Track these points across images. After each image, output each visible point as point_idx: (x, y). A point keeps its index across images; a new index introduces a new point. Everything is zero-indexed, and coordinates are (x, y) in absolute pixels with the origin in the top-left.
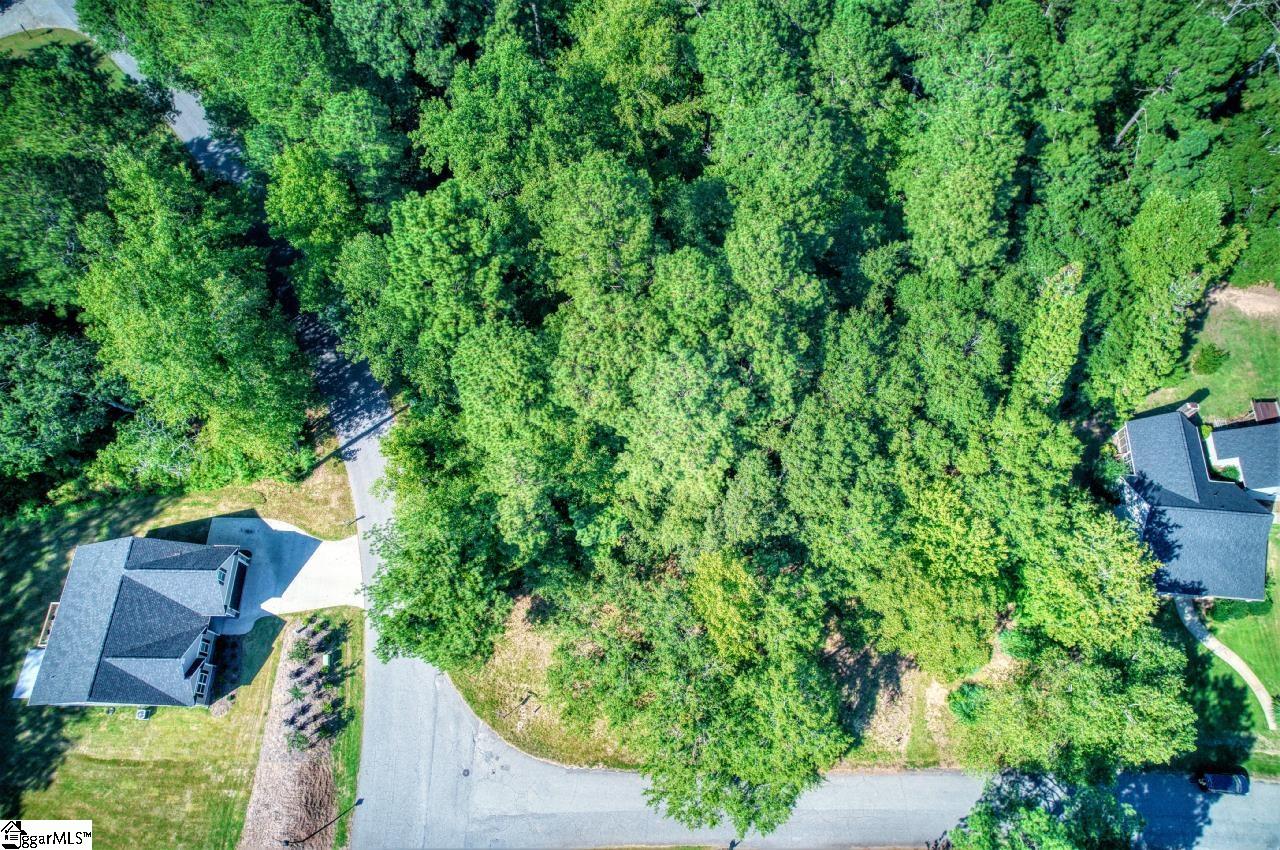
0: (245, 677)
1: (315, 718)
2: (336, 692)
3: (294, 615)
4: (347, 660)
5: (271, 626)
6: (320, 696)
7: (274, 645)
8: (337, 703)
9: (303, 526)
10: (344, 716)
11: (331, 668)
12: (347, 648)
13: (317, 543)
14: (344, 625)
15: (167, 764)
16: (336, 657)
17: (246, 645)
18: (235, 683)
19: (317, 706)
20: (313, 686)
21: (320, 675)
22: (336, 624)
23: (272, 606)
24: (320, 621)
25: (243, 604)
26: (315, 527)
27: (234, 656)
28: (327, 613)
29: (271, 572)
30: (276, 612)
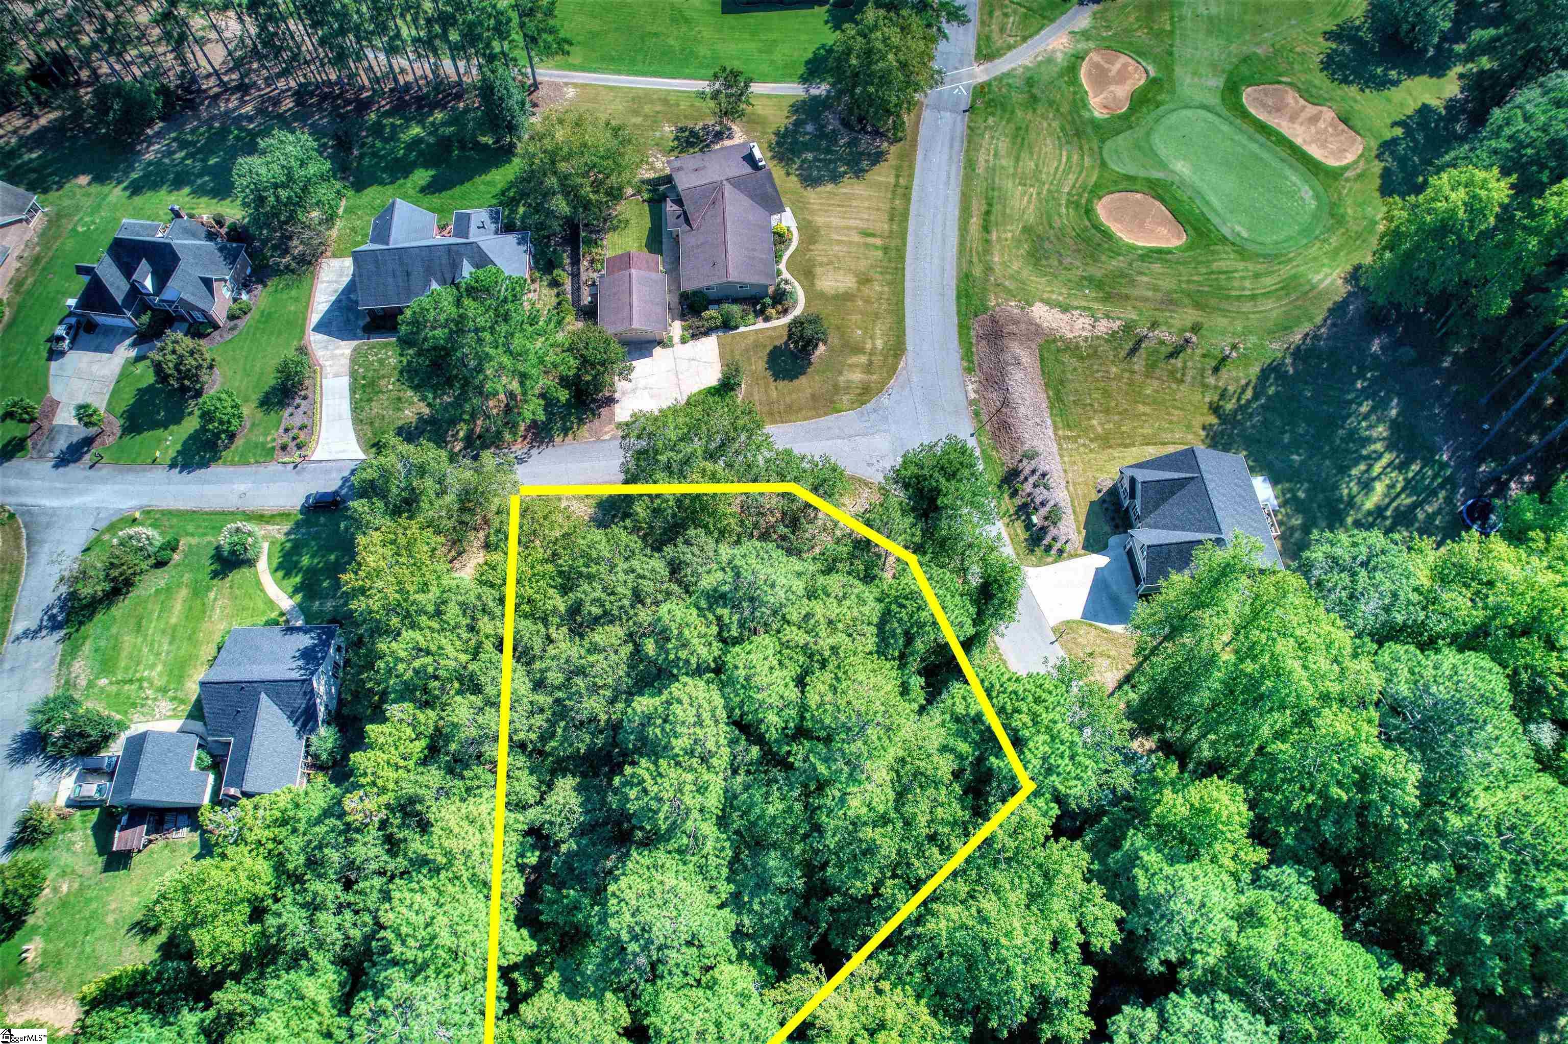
0: (1097, 508)
1: (1026, 479)
2: (1018, 501)
3: (1077, 556)
4: (1019, 526)
5: (1094, 544)
6: (1029, 495)
7: (1084, 532)
8: (1014, 494)
9: (1104, 631)
10: (1005, 487)
11: (1028, 517)
12: (1023, 535)
13: (1084, 616)
14: (1032, 551)
15: (1126, 446)
16: (1029, 526)
17: (1107, 528)
18: (1102, 501)
19: (1028, 487)
20: (1038, 501)
21: (1036, 509)
22: (1039, 551)
23: (1100, 561)
24: (1053, 552)
25: (1125, 558)
26: (1094, 632)
27: (1113, 519)
28: (1050, 559)
29: (1115, 588)
30: (1095, 556)
